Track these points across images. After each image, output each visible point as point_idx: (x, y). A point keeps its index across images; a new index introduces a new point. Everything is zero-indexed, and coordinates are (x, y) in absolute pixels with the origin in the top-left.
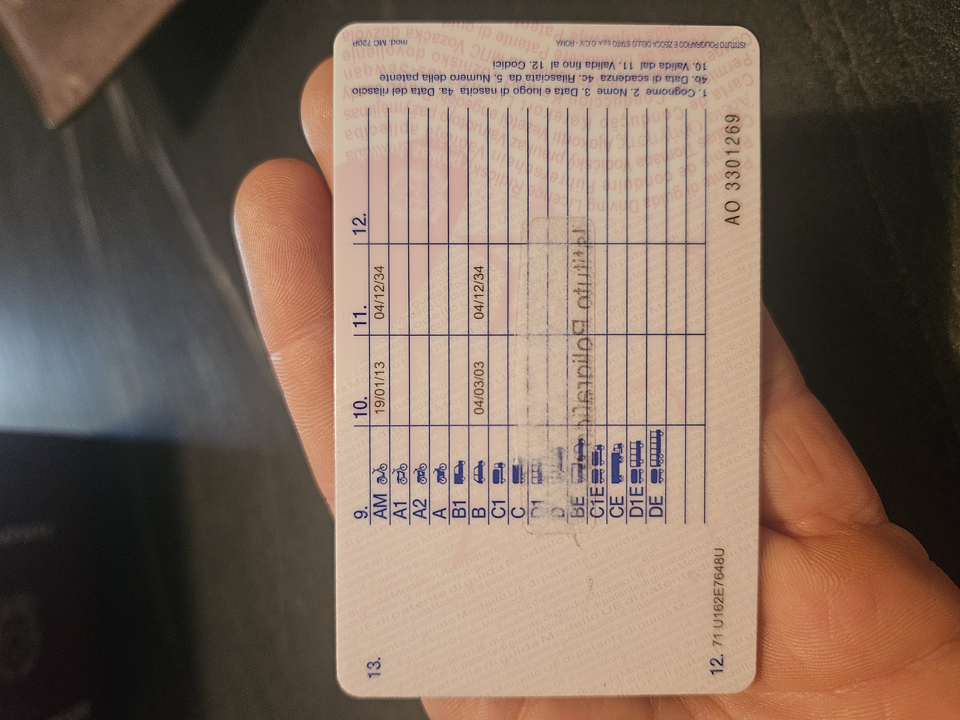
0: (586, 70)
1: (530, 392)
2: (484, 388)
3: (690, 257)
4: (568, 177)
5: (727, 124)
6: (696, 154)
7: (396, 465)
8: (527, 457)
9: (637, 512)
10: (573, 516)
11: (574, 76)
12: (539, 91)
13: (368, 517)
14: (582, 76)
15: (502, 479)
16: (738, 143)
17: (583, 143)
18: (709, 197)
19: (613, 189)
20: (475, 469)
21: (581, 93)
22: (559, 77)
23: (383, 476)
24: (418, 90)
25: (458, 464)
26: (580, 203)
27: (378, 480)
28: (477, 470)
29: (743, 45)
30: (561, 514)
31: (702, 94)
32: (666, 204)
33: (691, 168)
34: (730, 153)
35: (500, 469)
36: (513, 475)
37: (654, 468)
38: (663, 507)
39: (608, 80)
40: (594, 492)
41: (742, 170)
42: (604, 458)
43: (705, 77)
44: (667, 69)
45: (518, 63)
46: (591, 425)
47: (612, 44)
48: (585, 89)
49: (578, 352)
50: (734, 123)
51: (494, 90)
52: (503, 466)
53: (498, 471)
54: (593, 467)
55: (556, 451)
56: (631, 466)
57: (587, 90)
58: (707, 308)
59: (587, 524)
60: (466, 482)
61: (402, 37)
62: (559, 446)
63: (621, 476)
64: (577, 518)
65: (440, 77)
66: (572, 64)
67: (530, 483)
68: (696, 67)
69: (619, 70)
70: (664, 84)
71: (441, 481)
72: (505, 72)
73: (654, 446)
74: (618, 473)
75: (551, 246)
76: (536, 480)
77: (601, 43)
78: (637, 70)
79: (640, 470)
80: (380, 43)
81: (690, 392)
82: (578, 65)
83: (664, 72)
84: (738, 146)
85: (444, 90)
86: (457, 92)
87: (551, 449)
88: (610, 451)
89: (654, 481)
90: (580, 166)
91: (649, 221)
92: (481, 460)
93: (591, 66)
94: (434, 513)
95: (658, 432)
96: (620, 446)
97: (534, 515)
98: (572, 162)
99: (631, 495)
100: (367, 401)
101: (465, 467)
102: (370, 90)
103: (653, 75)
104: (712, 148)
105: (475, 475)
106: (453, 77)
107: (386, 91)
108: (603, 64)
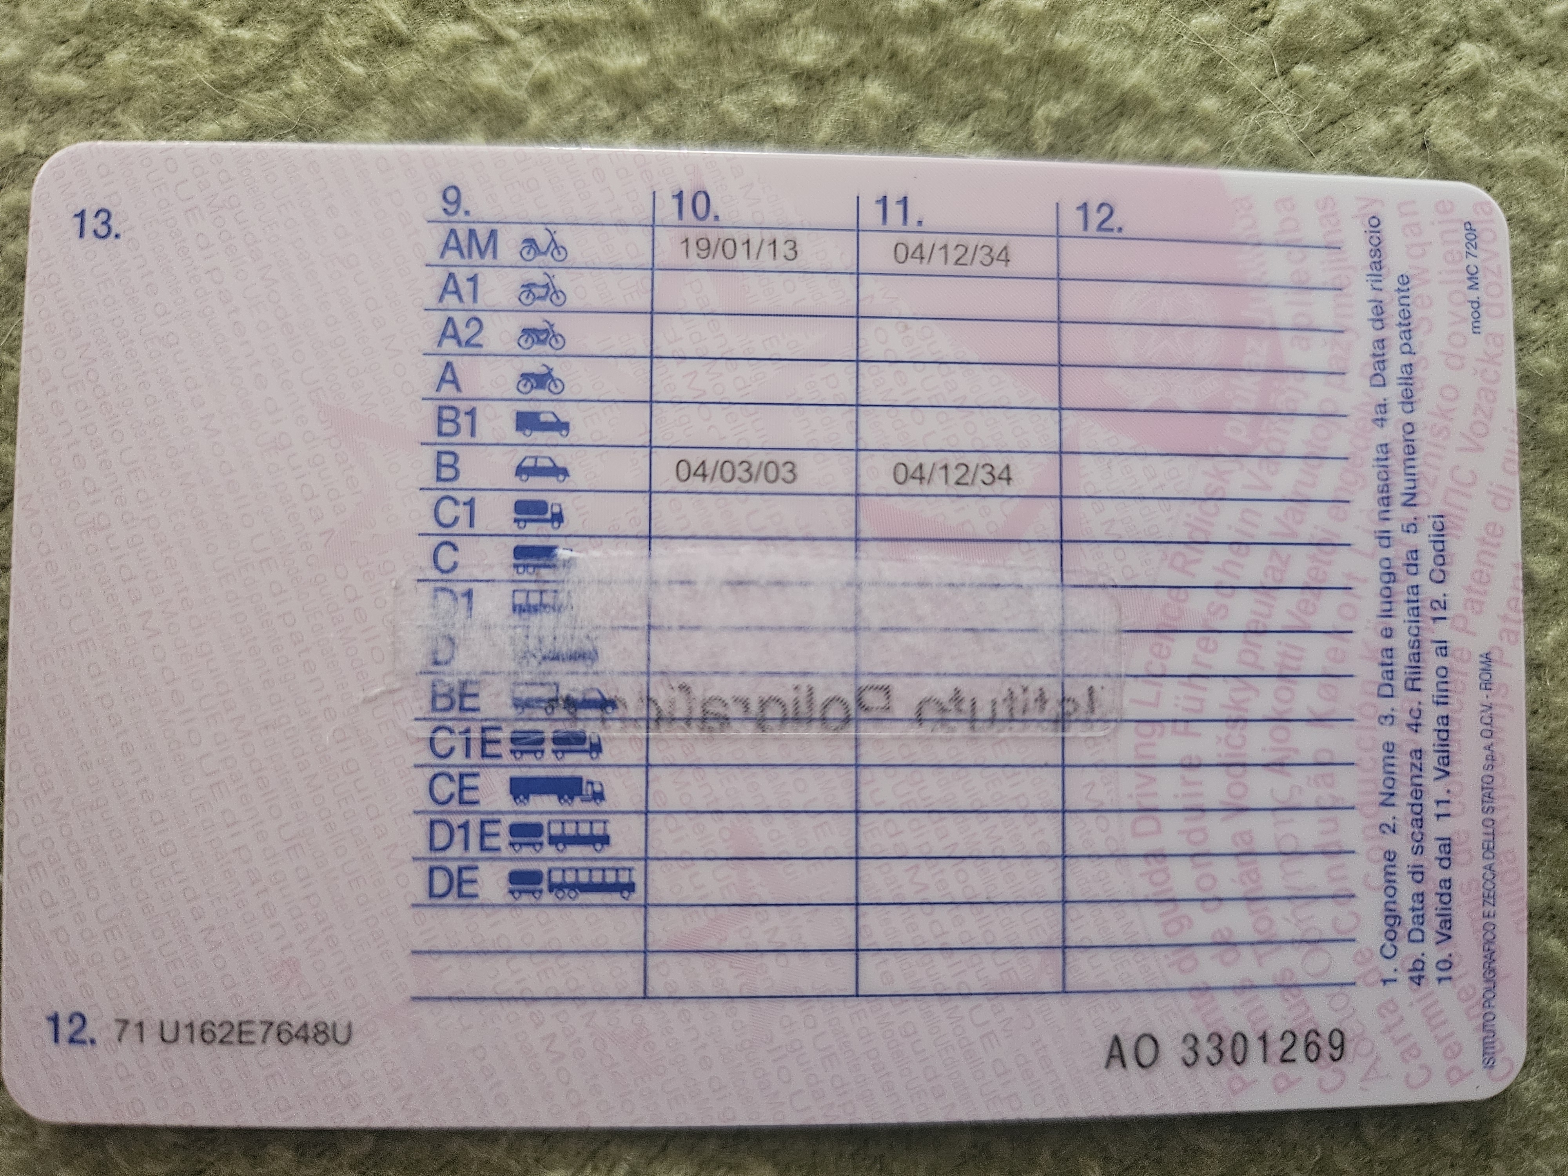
0: (1431, 715)
1: (726, 589)
2: (736, 482)
3: (1034, 957)
4: (1208, 676)
5: (1325, 1032)
6: (1260, 965)
7: (563, 280)
8: (576, 580)
9: (441, 835)
10: (434, 685)
11: (1419, 690)
12: (1387, 614)
13: (444, 217)
14: (1421, 707)
15: (525, 521)
16: (1284, 1061)
17: (1282, 710)
18: (1168, 998)
19: (1183, 778)
20: (550, 458)
21: (1385, 706)
22: (1417, 656)
23: (538, 252)
24: (1380, 352)
25: (563, 420)
26: (1150, 704)
27: (530, 242)
28: (547, 463)
29: (1489, 1062)
30: (441, 657)
31: (1386, 977)
32: (1151, 901)
33: (1230, 954)
34: (1261, 1042)
35: (548, 516)
36: (533, 548)
37: (546, 877)
38: (449, 900)
39: (1413, 765)
40: (491, 735)
41: (1226, 1072)
42: (570, 758)
43: (1423, 981)
44: (1438, 897)
45: (1443, 568)
46: (648, 728)
47: (1488, 773)
48: (1394, 713)
49: (820, 698)
50: (1326, 1050)
51: (1387, 515)
52: (556, 524)
53: (545, 512)
54: (549, 735)
55: (588, 646)
56: (549, 823)
57: (1390, 720)
58: (919, 998)
59: (416, 719)
60: (519, 437)
61: (1487, 323)
62: (599, 652)
63: (527, 798)
64: (429, 696)
65: (1408, 400)
66: (1444, 686)
67: (514, 586)
68: (1445, 961)
69: (1434, 789)
70: (1406, 888)
71: (524, 382)
72: (1422, 540)
73: (597, 878)
74: (534, 792)
75: (1057, 639)
76: (520, 599)
77: (1489, 748)
78: (1434, 828)
79: (541, 844)
80: (1472, 277)
81: (722, 962)
82: (1442, 700)
83: (1431, 887)
84: (1276, 1060)
85: (1383, 409)
86: (1379, 435)
87: (593, 635)
88: (587, 774)
89: (516, 878)
90: (1231, 704)
91: (1112, 860)
92: (571, 473)
93: (1442, 727)
94: (449, 365)
95: (630, 887)
96: (599, 796)
97: (441, 596)
98: (1242, 686)
99: (483, 823)
100: (710, 220)
101: (554, 437)
102: (1377, 251)
103: (1426, 864)
104: (1272, 1001)
105: (536, 458)
106: (1410, 428)
107: (1377, 285)
108: (1445, 754)
